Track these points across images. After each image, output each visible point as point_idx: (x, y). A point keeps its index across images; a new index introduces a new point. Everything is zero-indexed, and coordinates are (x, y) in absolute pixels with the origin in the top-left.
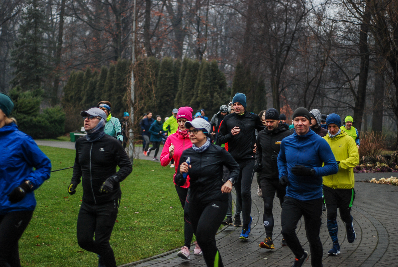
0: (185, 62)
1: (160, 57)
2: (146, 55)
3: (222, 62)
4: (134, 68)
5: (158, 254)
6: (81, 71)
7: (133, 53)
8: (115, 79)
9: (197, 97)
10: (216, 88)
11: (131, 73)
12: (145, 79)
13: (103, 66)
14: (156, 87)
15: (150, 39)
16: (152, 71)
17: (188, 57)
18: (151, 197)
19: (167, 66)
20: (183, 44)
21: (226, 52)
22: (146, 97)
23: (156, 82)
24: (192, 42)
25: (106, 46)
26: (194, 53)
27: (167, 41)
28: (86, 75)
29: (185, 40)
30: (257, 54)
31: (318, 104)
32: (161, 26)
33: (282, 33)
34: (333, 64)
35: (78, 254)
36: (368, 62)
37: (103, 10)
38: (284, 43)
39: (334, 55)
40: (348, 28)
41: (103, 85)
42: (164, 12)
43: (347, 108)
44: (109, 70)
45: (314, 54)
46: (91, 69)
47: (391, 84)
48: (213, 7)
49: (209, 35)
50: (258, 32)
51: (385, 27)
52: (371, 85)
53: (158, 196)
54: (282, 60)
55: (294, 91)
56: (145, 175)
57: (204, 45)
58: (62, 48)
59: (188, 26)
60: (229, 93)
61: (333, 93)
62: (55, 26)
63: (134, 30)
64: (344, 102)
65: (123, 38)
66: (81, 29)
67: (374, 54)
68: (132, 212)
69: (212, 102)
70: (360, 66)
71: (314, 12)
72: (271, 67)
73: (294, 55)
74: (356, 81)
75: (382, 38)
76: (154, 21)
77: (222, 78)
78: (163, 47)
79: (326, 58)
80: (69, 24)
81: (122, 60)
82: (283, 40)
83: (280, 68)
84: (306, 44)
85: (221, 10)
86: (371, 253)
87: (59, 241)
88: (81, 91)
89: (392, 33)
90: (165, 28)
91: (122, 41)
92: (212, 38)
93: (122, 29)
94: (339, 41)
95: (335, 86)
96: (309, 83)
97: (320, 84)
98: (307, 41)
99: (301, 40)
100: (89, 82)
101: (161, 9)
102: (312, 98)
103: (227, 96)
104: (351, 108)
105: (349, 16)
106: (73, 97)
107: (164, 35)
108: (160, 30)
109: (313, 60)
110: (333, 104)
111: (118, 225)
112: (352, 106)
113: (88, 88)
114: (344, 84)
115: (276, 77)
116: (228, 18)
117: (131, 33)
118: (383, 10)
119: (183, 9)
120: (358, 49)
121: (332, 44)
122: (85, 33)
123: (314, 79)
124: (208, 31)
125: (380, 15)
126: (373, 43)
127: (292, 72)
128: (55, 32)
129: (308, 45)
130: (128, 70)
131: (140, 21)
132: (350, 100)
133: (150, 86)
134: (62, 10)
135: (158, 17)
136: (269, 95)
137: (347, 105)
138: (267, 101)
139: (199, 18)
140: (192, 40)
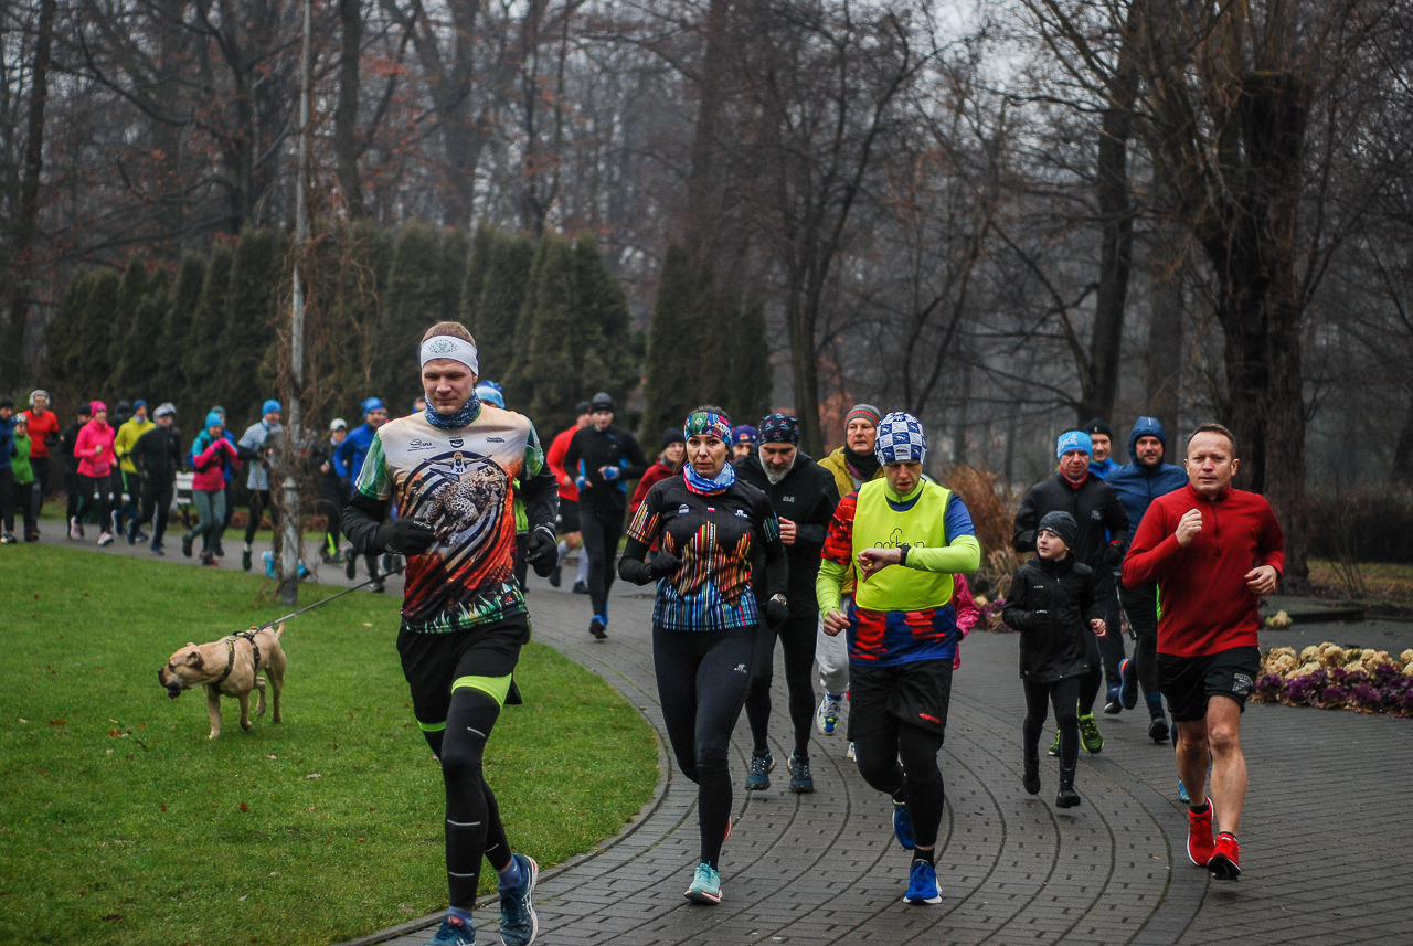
0: (484, 239)
1: (390, 220)
2: (342, 212)
3: (613, 241)
4: (304, 261)
5: (394, 925)
6: (109, 271)
7: (299, 207)
8: (232, 297)
9: (525, 363)
10: (593, 332)
11: (291, 275)
12: (339, 299)
13: (187, 253)
14: (379, 327)
15: (358, 156)
16: (365, 270)
17: (491, 220)
18: (364, 719)
19: (418, 252)
20: (474, 176)
21: (627, 208)
22: (342, 362)
23: (382, 308)
24: (505, 170)
25: (200, 180)
26: (513, 209)
27: (418, 166)
28: (129, 283)
29: (481, 160)
30: (736, 213)
31: (951, 392)
32: (398, 110)
33: (828, 138)
34: (1006, 251)
35: (106, 927)
36: (1127, 244)
37: (188, 54)
38: (832, 174)
39: (1009, 220)
40: (1057, 123)
41: (187, 321)
42: (409, 61)
43: (1054, 405)
44: (209, 265)
45: (939, 215)
46: (145, 263)
47: (1207, 321)
48: (581, 46)
49: (568, 144)
50: (742, 135)
51: (1189, 122)
52: (1136, 325)
53: (389, 716)
54: (826, 236)
55: (866, 343)
56: (342, 640)
57: (550, 180)
58: (42, 185)
59: (491, 112)
60: (639, 351)
61: (1004, 352)
62: (16, 107)
63: (303, 123)
64: (1042, 381)
65: (260, 154)
66: (108, 118)
67: (1151, 215)
68: (297, 775)
69: (578, 382)
70: (1099, 258)
71: (940, 67)
72: (788, 260)
73: (868, 217)
74: (1085, 309)
75: (1178, 160)
76: (371, 93)
77: (616, 298)
78: (404, 187)
79: (981, 227)
80: (64, 102)
81: (258, 233)
82: (829, 165)
83: (818, 262)
84: (911, 178)
85: (608, 58)
86: (1147, 915)
87: (37, 880)
88: (109, 340)
89: (1211, 143)
90: (411, 116)
91: (255, 163)
92: (579, 157)
93: (255, 119)
94: (1026, 167)
95: (1010, 329)
96: (922, 317)
97: (962, 321)
98: (914, 170)
99: (892, 163)
100: (138, 308)
101: (396, 49)
102: (931, 368)
103: (629, 360)
104: (1066, 404)
105: (1063, 83)
106: (81, 364)
107: (408, 143)
108: (393, 124)
109: (936, 236)
110: (1006, 390)
111: (248, 822)
112: (1071, 399)
113: (134, 328)
114: (1043, 321)
115: (803, 295)
116: (635, 85)
117: (288, 135)
118: (1182, 61)
119: (475, 50)
120: (1091, 198)
121: (1001, 179)
122: (122, 134)
123: (941, 303)
124: (565, 130)
125: (1171, 81)
126: (1148, 176)
127: (860, 276)
128: (16, 130)
129: (918, 180)
130: (282, 264)
131: (324, 94)
132: (1064, 376)
133: (356, 325)
134: (42, 49)
135: (386, 80)
136: (781, 359)
137: (1055, 395)
138: (774, 379)
139: (533, 83)
140: (507, 162)
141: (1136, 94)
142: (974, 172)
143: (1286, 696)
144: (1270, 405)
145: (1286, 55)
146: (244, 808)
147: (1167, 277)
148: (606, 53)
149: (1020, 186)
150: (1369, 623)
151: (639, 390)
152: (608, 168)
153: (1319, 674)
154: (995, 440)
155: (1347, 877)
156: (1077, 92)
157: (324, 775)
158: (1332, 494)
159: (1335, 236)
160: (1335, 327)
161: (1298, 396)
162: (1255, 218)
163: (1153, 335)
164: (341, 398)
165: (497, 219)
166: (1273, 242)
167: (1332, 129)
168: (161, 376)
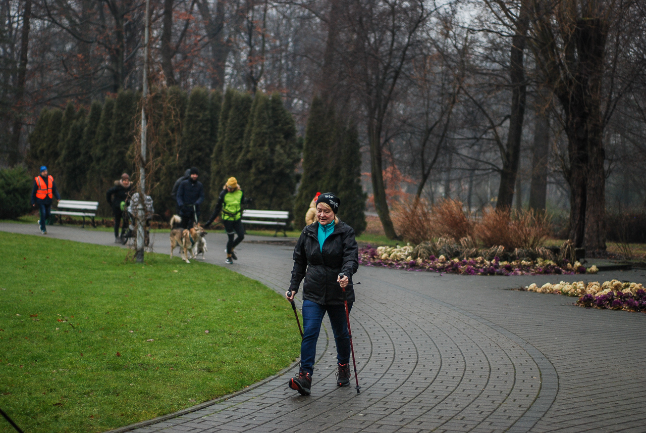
0: (229, 95)
1: (187, 86)
2: (164, 83)
3: (288, 96)
4: (146, 105)
5: (186, 408)
6: (58, 109)
7: (144, 80)
8: (114, 121)
9: (248, 152)
10: (279, 138)
11: (141, 111)
12: (163, 122)
13: (94, 101)
14: (181, 135)
15: (172, 57)
16: (174, 109)
17: (233, 86)
18: (173, 314)
19: (199, 101)
20: (225, 66)
21: (295, 80)
22: (164, 151)
23: (182, 127)
24: (239, 63)
25: (100, 68)
26: (243, 81)
27: (199, 61)
28: (67, 115)
29: (228, 59)
30: (345, 83)
31: (443, 165)
32: (190, 36)
33: (387, 48)
34: (468, 100)
35: (55, 409)
36: (524, 97)
37: (94, 10)
38: (389, 64)
39: (469, 86)
40: (492, 41)
41: (94, 133)
42: (195, 13)
43: (491, 171)
44: (104, 107)
45: (437, 84)
46: (74, 106)
47: (560, 132)
48: (274, 7)
49: (267, 51)
50: (347, 47)
51: (552, 41)
52: (528, 134)
53: (185, 313)
54: (385, 94)
55: (404, 143)
56: (164, 279)
57: (260, 68)
58: (27, 70)
59: (233, 36)
60: (300, 146)
61: (467, 146)
62: (16, 34)
63: (146, 41)
64: (485, 160)
65: (127, 56)
66: (57, 40)
67: (534, 84)
68: (143, 340)
69: (272, 160)
70: (511, 103)
71: (438, 16)
72: (368, 104)
73: (405, 85)
74: (505, 127)
75: (547, 59)
76: (178, 28)
77: (289, 122)
78: (193, 71)
79: (456, 89)
80: (38, 32)
81: (126, 92)
82: (387, 61)
83: (382, 105)
84: (424, 67)
85: (286, 12)
86: (530, 404)
87: (24, 387)
88: (58, 142)
89: (562, 50)
90: (196, 39)
91: (125, 60)
92: (273, 57)
93: (125, 40)
94: (477, 62)
95: (470, 136)
96: (429, 131)
97: (448, 132)
98: (426, 63)
99: (416, 60)
100: (71, 127)
101: (189, 7)
102: (434, 154)
103: (296, 150)
104: (495, 170)
105: (494, 23)
106: (45, 152)
107: (195, 51)
108: (188, 42)
109: (436, 93)
110: (468, 164)
111: (120, 361)
112: (498, 168)
113: (69, 136)
114: (485, 132)
115: (375, 120)
116: (299, 24)
117: (140, 47)
118: (549, 13)
119: (226, 8)
120: (507, 76)
121: (466, 67)
122: (64, 47)
123: (438, 125)
124: (267, 45)
125: (544, 22)
126: (533, 66)
127: (401, 112)
128: (16, 45)
129: (428, 68)
130: (136, 107)
131: (156, 29)
132: (495, 158)
133: (171, 134)
134: (27, 8)
135: (185, 22)
136: (365, 150)
137: (491, 166)
138: (362, 159)
139: (252, 23)
140: (240, 60)
141: (528, 28)
142: (453, 64)
143: (595, 304)
144: (589, 171)
145: (596, 10)
146: (118, 355)
147: (542, 112)
148: (285, 9)
149: (474, 71)
150: (633, 271)
151: (300, 164)
152: (286, 62)
153: (611, 294)
154: (463, 187)
155: (622, 387)
156: (501, 28)
157: (155, 340)
158: (617, 212)
159: (619, 93)
160: (619, 135)
161: (602, 167)
162: (582, 85)
163: (536, 139)
164: (164, 168)
165: (236, 86)
166: (591, 96)
167: (617, 44)
168: (82, 157)
